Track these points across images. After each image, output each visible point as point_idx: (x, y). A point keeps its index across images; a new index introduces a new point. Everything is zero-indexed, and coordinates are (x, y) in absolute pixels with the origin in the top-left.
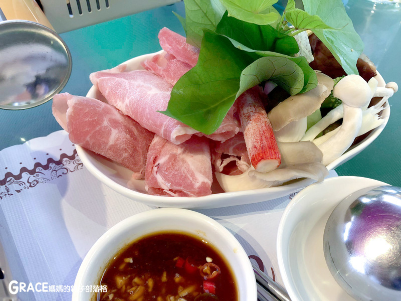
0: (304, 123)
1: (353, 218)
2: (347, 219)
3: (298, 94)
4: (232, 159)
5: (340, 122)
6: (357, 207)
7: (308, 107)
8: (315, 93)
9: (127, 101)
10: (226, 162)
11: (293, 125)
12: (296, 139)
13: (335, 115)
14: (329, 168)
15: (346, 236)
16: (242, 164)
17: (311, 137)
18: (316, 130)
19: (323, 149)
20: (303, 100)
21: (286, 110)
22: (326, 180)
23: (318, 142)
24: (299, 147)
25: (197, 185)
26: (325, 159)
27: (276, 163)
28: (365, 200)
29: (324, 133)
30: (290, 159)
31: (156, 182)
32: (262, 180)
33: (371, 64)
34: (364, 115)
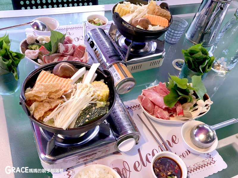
0: (189, 108)
1: (197, 129)
2: (196, 129)
3: (189, 102)
4: (172, 113)
5: (197, 109)
6: (198, 127)
7: (190, 105)
8: (192, 103)
9: (152, 98)
10: (170, 114)
11: (187, 108)
12: (187, 111)
13: (196, 107)
14: (193, 119)
15: (195, 133)
16: (174, 115)
17: (190, 111)
18: (192, 110)
19: (192, 114)
20: (190, 104)
21: (186, 105)
22: (192, 121)
23: (192, 113)
24: (188, 113)
25: (166, 117)
26: (193, 117)
27: (183, 115)
28: (200, 126)
29: (193, 111)
30: (185, 116)
31: (157, 116)
32: (179, 119)
33: (208, 96)
34: (203, 108)
